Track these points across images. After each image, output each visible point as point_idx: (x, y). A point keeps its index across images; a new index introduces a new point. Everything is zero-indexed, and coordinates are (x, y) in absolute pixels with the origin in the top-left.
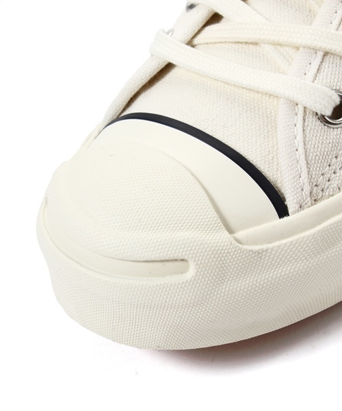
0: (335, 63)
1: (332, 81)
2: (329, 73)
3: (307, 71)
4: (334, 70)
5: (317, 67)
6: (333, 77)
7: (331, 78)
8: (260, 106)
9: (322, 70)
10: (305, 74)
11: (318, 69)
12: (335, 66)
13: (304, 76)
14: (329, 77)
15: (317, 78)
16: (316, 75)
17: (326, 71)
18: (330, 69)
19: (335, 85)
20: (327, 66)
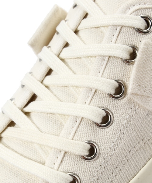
0: (71, 157)
1: (69, 168)
2: (67, 164)
3: (55, 163)
4: (70, 161)
5: (61, 160)
6: (69, 165)
7: (68, 166)
8: (31, 179)
9: (63, 162)
10: (54, 164)
11: (61, 161)
12: (70, 159)
13: (54, 165)
14: (67, 166)
15: (61, 166)
16: (60, 164)
17: (66, 162)
18: (68, 161)
19: (70, 170)
20: (66, 160)
